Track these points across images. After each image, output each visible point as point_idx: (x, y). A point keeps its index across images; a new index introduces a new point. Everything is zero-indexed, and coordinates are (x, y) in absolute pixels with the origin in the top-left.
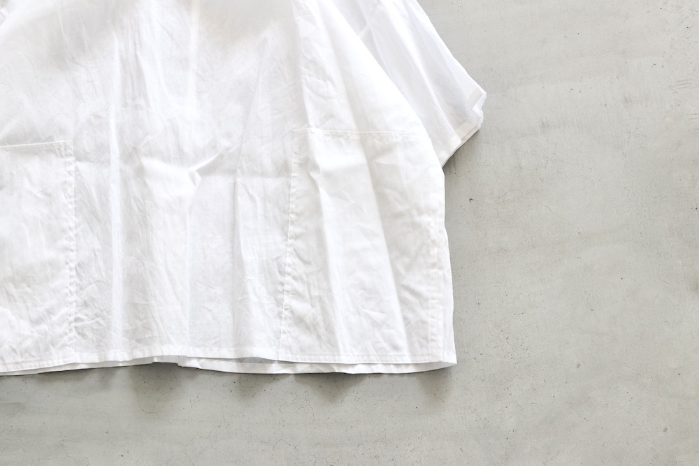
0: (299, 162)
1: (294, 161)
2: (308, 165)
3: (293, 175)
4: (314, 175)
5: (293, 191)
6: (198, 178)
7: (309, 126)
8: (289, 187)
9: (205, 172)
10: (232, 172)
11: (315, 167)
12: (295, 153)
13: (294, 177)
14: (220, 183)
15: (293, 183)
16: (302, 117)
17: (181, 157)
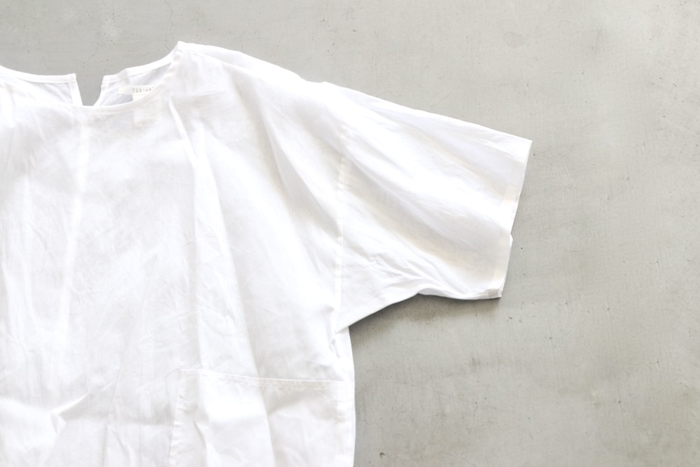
0: (185, 408)
1: (179, 407)
2: (195, 412)
3: (176, 423)
4: (203, 427)
5: (174, 443)
6: (61, 423)
7: (201, 367)
8: (170, 438)
9: (70, 415)
10: (103, 415)
11: (204, 417)
12: (181, 397)
13: (177, 426)
14: (89, 429)
15: (176, 433)
16: (194, 354)
17: (43, 397)
